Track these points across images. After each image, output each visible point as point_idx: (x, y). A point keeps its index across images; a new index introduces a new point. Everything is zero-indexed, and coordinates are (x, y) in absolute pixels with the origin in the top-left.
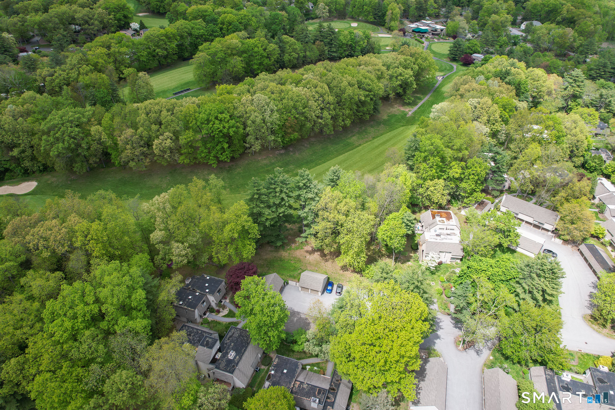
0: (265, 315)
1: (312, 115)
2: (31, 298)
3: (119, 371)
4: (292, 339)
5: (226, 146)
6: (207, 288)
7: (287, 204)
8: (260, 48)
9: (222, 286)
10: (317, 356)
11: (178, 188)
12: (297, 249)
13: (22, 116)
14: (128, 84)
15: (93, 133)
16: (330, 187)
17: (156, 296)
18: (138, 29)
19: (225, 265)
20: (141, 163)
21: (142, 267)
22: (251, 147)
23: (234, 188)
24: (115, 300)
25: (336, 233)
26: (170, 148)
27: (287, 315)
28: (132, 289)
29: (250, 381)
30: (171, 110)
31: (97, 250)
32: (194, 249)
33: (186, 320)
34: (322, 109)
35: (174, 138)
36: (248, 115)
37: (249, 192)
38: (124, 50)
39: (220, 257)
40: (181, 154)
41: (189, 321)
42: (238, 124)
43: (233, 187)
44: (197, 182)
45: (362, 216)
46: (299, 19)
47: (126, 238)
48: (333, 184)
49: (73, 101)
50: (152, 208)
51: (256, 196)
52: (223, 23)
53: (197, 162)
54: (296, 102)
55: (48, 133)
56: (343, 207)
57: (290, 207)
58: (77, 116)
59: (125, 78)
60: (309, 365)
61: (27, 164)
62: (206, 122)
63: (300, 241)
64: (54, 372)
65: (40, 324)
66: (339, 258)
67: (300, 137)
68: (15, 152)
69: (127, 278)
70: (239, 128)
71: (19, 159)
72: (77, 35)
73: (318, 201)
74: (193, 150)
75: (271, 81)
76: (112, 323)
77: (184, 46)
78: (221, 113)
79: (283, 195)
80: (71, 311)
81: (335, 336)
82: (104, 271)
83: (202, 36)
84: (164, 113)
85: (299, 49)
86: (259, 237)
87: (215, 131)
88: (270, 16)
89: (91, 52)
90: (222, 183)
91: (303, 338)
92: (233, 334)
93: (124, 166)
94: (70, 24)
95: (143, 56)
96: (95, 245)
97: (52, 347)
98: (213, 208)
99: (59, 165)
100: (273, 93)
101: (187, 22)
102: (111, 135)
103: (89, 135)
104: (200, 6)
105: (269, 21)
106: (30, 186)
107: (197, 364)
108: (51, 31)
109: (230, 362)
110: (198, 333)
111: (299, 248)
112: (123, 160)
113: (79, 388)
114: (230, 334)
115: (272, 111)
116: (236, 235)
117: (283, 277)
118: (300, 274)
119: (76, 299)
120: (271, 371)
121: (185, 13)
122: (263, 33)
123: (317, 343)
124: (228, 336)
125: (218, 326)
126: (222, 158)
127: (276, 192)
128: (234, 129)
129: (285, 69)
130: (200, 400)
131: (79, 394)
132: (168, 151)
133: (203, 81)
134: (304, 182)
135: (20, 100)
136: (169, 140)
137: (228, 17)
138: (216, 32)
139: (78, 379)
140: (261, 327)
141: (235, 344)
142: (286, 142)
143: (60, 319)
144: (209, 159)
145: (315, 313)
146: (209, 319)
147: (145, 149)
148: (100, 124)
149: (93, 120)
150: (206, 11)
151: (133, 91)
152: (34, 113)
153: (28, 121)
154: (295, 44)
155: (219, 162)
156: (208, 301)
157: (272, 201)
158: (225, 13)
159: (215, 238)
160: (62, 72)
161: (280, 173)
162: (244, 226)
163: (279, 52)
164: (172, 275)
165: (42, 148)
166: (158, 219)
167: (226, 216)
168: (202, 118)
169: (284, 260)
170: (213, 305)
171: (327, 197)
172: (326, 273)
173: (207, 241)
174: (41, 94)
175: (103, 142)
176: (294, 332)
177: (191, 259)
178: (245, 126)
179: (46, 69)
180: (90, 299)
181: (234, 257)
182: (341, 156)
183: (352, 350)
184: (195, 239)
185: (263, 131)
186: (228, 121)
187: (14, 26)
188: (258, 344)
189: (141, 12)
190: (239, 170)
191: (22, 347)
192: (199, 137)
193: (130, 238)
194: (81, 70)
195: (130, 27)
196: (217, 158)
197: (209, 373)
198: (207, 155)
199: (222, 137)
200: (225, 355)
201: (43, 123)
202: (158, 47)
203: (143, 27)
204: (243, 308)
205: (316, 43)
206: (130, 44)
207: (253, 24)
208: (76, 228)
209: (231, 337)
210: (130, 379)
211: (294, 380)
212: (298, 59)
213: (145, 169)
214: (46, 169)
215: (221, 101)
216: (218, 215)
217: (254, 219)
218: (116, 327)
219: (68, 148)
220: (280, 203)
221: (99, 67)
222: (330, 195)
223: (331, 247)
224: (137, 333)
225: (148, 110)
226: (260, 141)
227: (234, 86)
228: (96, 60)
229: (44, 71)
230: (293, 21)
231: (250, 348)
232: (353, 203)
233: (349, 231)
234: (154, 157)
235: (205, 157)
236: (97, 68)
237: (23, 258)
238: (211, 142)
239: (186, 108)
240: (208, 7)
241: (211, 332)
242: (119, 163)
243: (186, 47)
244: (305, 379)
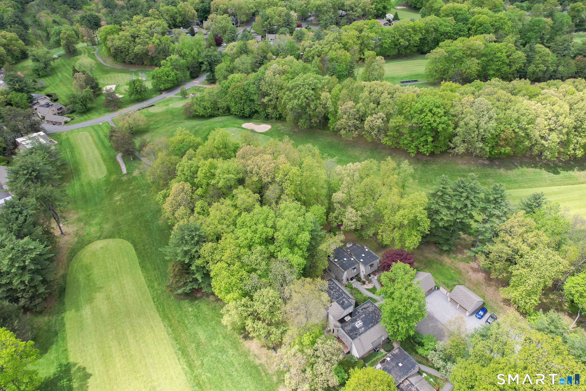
0: (401, 304)
1: (536, 134)
2: (235, 206)
3: (268, 288)
4: (420, 340)
5: (430, 139)
6: (363, 258)
7: (468, 212)
8: (504, 54)
9: (376, 263)
10: (438, 369)
11: (371, 162)
12: (462, 261)
13: (279, 74)
14: (365, 65)
15: (322, 98)
16: (525, 212)
17: (318, 244)
18: (391, 20)
19: (386, 246)
20: (350, 133)
21: (316, 216)
22: (454, 148)
23: (423, 182)
24: (286, 232)
25: (511, 261)
26: (379, 128)
27: (423, 315)
28: (301, 229)
29: (365, 356)
30: (391, 94)
31: (289, 189)
32: (365, 220)
33: (334, 277)
34: (551, 130)
35: (385, 119)
36: (463, 116)
37: (435, 187)
38: (372, 35)
39: (384, 237)
40: (387, 136)
41: (337, 278)
42: (450, 122)
43: (423, 180)
44: (390, 163)
45: (551, 256)
46: (566, 28)
47: (314, 189)
48: (529, 210)
49: (317, 69)
50: (344, 172)
51: (440, 193)
52: (473, 24)
53: (398, 147)
54: (522, 115)
55: (290, 90)
56: (531, 238)
57: (472, 217)
58: (315, 81)
59: (364, 59)
60: (426, 373)
61: (270, 110)
62: (419, 112)
63: (468, 254)
64: (229, 265)
65: (234, 227)
66: (505, 288)
67: (512, 153)
68: (265, 100)
69: (301, 218)
70: (450, 126)
71: (266, 105)
72: (341, 19)
73: (504, 221)
74: (398, 135)
75: (502, 88)
76: (277, 249)
77: (426, 40)
78: (437, 107)
79: (468, 202)
80: (254, 226)
81: (464, 359)
82: (286, 207)
83: (447, 33)
84: (385, 95)
85: (550, 62)
86: (427, 232)
87: (425, 122)
88: (530, 22)
89: (346, 33)
90: (412, 170)
91: (431, 345)
92: (368, 307)
93: (336, 132)
94: (339, 9)
95: (386, 43)
96: (289, 185)
97: (234, 247)
98: (395, 190)
99: (290, 117)
100: (499, 101)
101: (437, 18)
102: (335, 103)
103: (319, 98)
104: (456, 4)
105: (527, 27)
106: (265, 127)
107: (328, 316)
108: (323, 14)
109: (355, 329)
110: (339, 291)
111: (464, 261)
112: (337, 126)
113: (240, 285)
114: (365, 306)
115: (490, 118)
116: (406, 222)
117: (437, 281)
118: (455, 285)
119: (261, 218)
120: (387, 357)
121: (439, 10)
122: (514, 39)
123: (444, 358)
124: (363, 307)
125: (359, 295)
126: (422, 150)
127: (461, 197)
128: (443, 126)
129: (523, 79)
130: (317, 345)
131: (238, 290)
132: (376, 130)
133: (432, 76)
134: (496, 196)
135: (283, 62)
136: (380, 120)
137: (481, 18)
138: (463, 31)
139: (241, 279)
140: (395, 313)
141: (366, 316)
142: (493, 153)
143: (246, 229)
144: (410, 147)
145: (453, 328)
146: (353, 285)
147: (358, 122)
148: (330, 92)
149: (326, 87)
150: (460, 10)
151: (367, 71)
152: (288, 73)
153: (282, 78)
154: (548, 56)
155: (419, 153)
156: (359, 270)
157: (453, 204)
158: (480, 13)
159: (386, 218)
160: (318, 46)
161: (473, 180)
162: (416, 217)
163: (525, 61)
164: (337, 233)
165: (283, 101)
166: (344, 182)
167: (403, 201)
168: (417, 108)
169: (444, 266)
170: (362, 275)
171: (516, 220)
172: (484, 297)
173: (379, 218)
174: (298, 60)
175: (327, 107)
176: (425, 336)
177: (359, 228)
178: (456, 126)
179: (309, 41)
180: (270, 223)
181: (397, 242)
182: (555, 187)
183: (477, 383)
184: (368, 212)
185: (473, 135)
186: (441, 117)
187: (301, 7)
188: (386, 327)
189: (399, 5)
190: (434, 166)
191: (218, 238)
192: (408, 124)
193: (317, 190)
194: (333, 47)
195: (386, 17)
196: (418, 148)
197: (335, 329)
198: (410, 143)
199: (429, 130)
200: (353, 321)
201: (290, 82)
202: (402, 37)
203: (396, 18)
204: (385, 288)
205: (577, 58)
206: (380, 31)
207: (506, 29)
208: (281, 166)
209: (365, 308)
210: (274, 298)
211: (405, 377)
212: (545, 72)
213: (351, 139)
214: (281, 118)
215: (441, 96)
216: (397, 198)
217: (429, 214)
218: (279, 253)
219: (300, 105)
220: (461, 209)
221: (347, 47)
222: (521, 219)
223: (501, 273)
224: (291, 266)
225: (372, 89)
226: (466, 145)
227: (460, 85)
228: (347, 40)
229: (306, 43)
230: (556, 30)
231: (377, 327)
232: (545, 238)
233: (528, 265)
234: (362, 131)
235: (407, 144)
236: (346, 47)
237: (241, 175)
238: (417, 132)
239: (406, 95)
240: (465, 6)
241: (351, 296)
242: (333, 129)
243: (428, 42)
244: (416, 383)
